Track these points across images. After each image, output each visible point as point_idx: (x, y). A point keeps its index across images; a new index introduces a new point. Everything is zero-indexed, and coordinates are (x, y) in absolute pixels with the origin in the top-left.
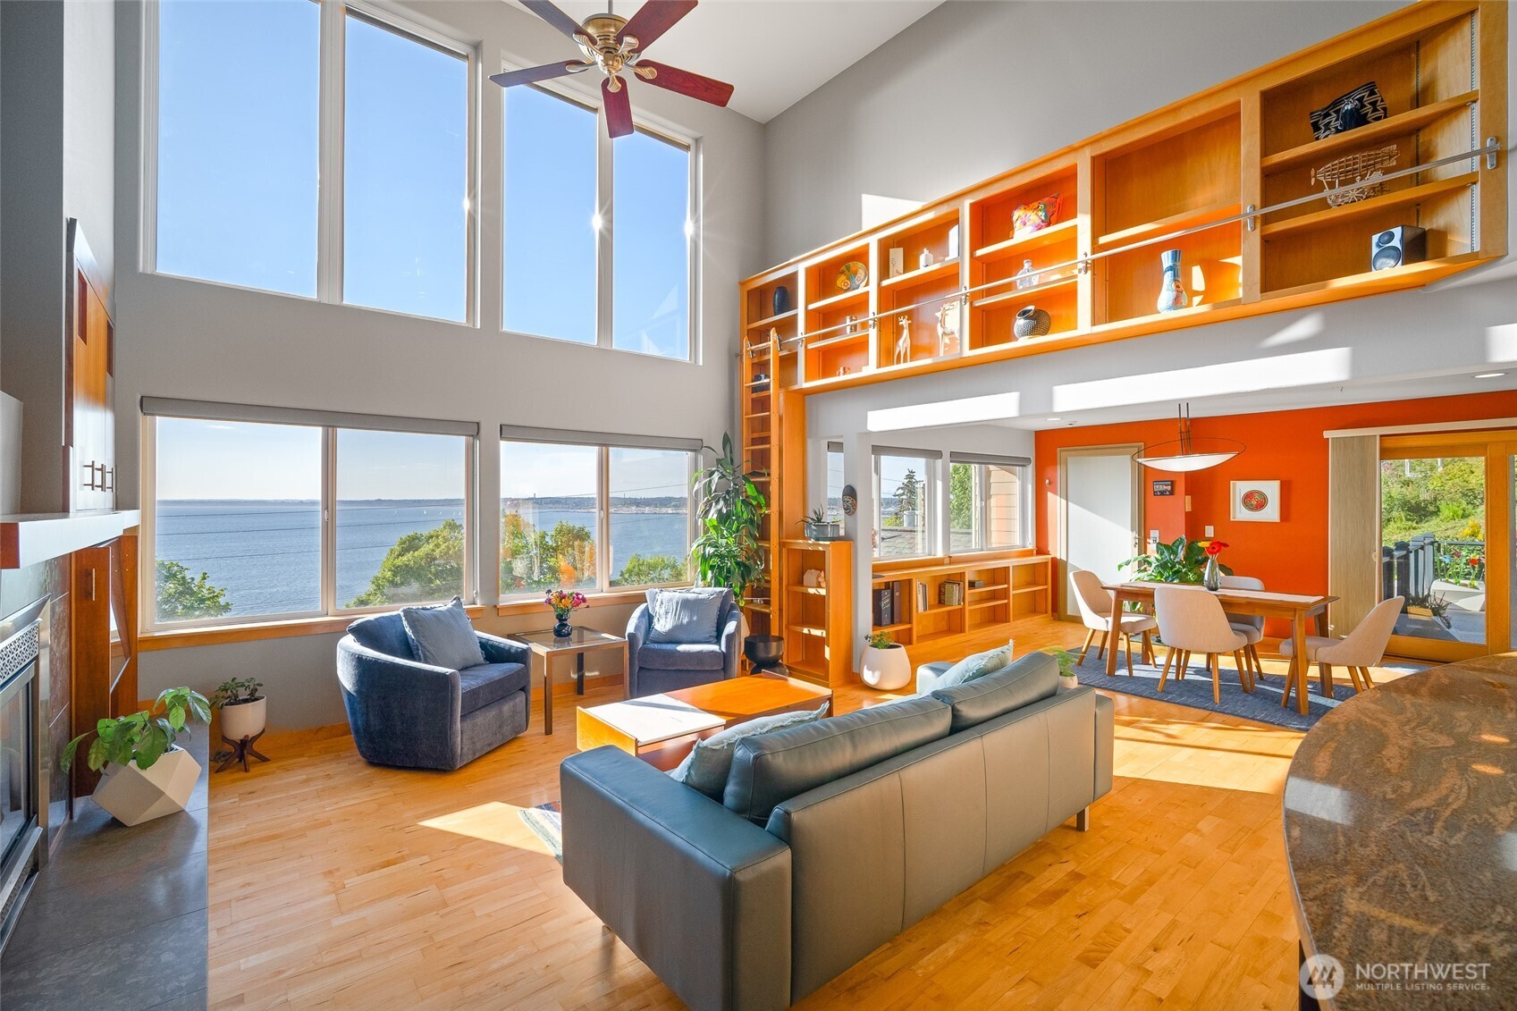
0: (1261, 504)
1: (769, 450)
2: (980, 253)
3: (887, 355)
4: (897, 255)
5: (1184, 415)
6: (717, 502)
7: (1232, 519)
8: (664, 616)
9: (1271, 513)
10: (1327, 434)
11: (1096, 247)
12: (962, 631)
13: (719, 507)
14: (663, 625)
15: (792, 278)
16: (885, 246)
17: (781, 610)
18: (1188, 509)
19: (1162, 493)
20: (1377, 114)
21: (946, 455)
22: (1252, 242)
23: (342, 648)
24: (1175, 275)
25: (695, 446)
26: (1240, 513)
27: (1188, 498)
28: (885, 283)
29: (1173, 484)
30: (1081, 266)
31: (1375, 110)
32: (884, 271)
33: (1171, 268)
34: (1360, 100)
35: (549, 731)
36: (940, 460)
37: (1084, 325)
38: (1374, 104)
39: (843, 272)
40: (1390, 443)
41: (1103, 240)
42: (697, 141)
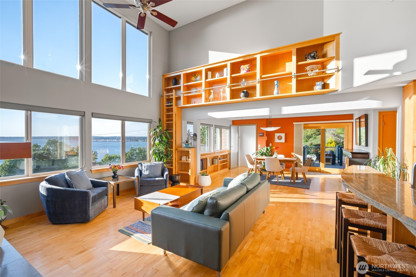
0: (281, 139)
1: (173, 123)
2: (233, 75)
3: (207, 99)
4: (210, 73)
5: (270, 118)
6: (158, 138)
7: (275, 142)
8: (146, 171)
9: (283, 141)
10: (294, 123)
11: (261, 78)
12: (218, 171)
13: (159, 139)
14: (146, 173)
15: (180, 76)
16: (207, 70)
17: (175, 167)
18: (266, 140)
19: (261, 136)
20: (318, 57)
21: (214, 126)
22: (294, 81)
23: (41, 186)
24: (277, 86)
25: (150, 122)
26: (277, 141)
27: (266, 137)
28: (207, 80)
29: (263, 134)
30: (257, 82)
31: (317, 57)
32: (206, 78)
33: (277, 84)
34: (314, 54)
35: (114, 207)
36: (212, 127)
37: (258, 96)
38: (317, 55)
39: (193, 76)
40: (305, 125)
41: (263, 76)
42: (151, 33)
